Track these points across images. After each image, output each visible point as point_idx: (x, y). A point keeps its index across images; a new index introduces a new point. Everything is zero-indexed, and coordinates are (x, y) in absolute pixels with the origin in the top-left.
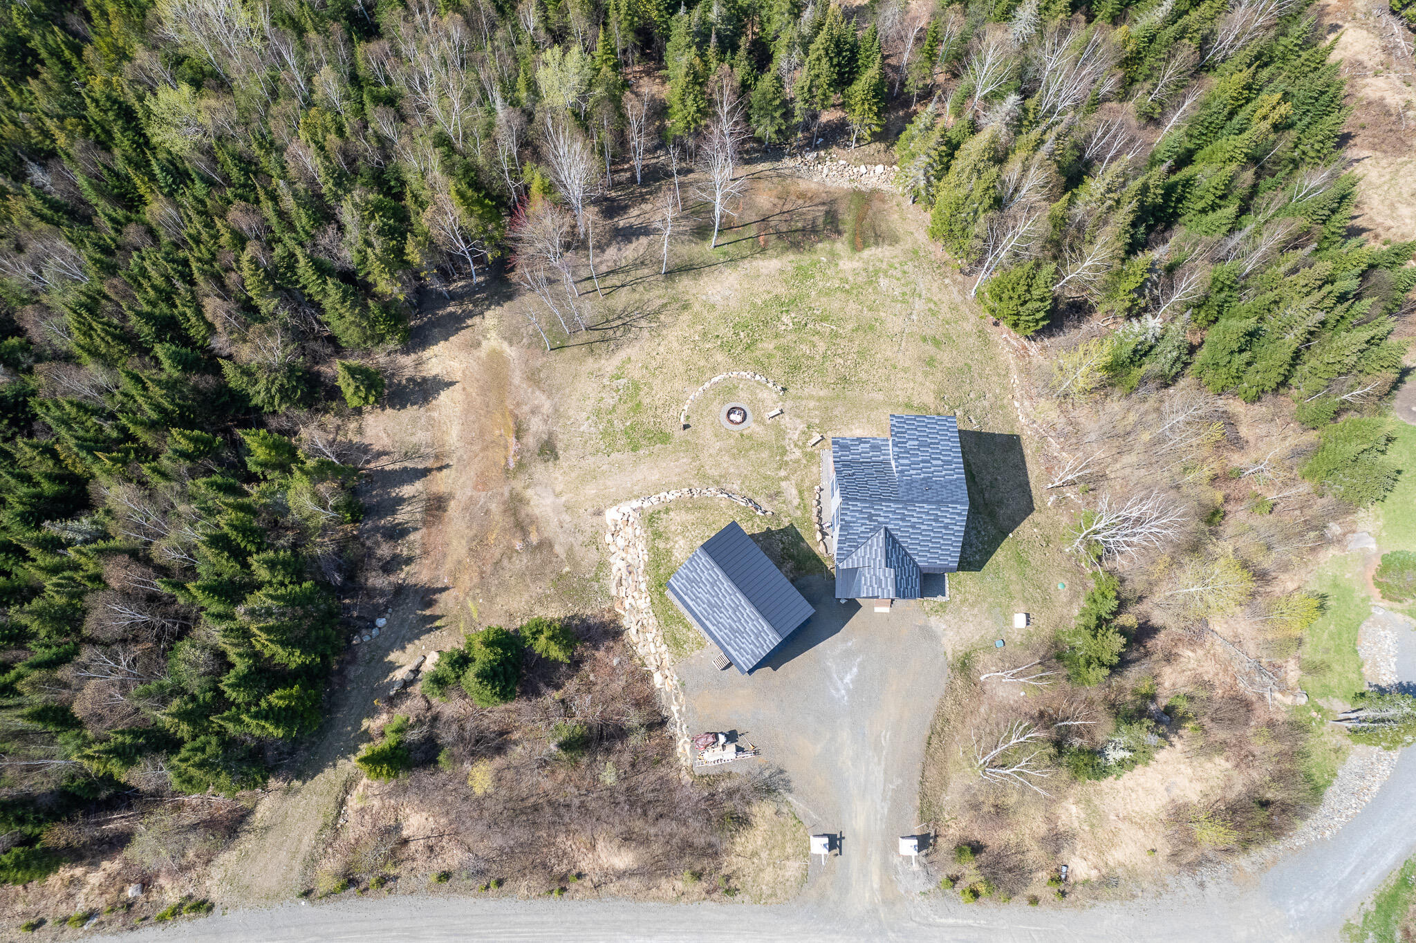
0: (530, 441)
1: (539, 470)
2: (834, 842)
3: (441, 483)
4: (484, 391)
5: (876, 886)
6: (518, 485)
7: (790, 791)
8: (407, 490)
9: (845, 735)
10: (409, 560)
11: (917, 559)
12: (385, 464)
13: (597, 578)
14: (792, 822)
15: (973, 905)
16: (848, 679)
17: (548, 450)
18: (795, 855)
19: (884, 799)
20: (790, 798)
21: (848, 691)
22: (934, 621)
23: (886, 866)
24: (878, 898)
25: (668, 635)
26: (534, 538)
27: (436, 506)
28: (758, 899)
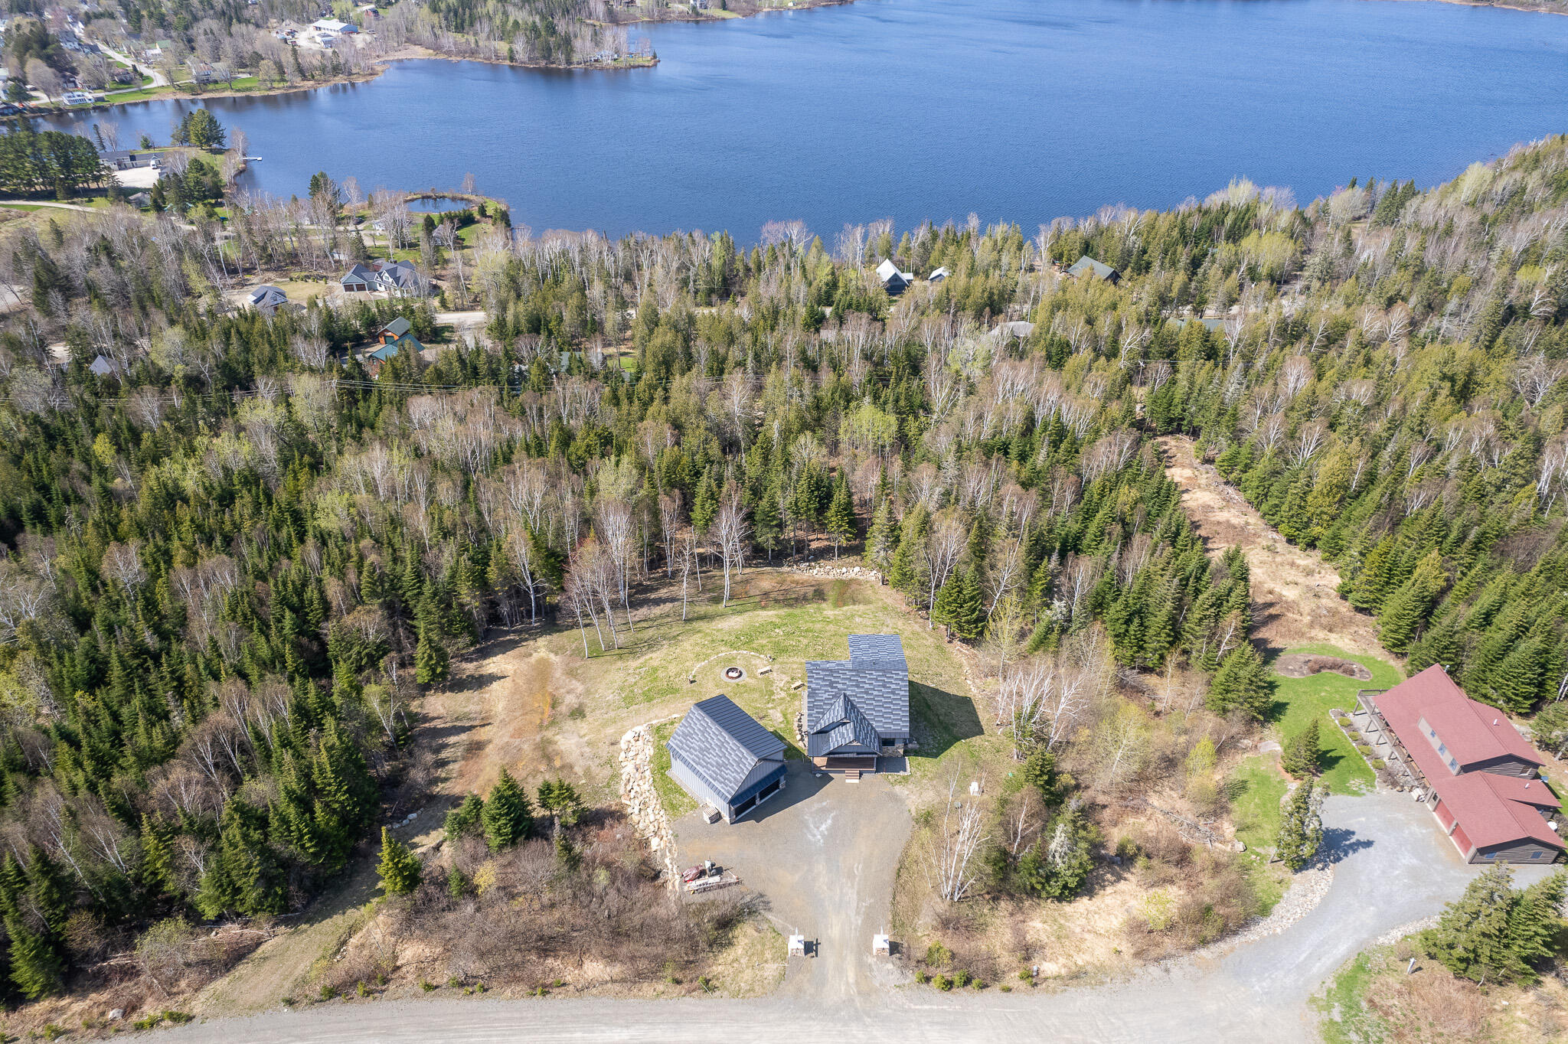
0: (563, 709)
1: (569, 725)
2: (810, 948)
3: (482, 734)
4: (529, 682)
5: (851, 980)
6: (549, 734)
7: (770, 910)
8: (452, 740)
9: (821, 867)
10: (446, 780)
11: (875, 724)
12: (439, 724)
13: (608, 785)
14: (770, 935)
15: (947, 995)
16: (823, 827)
17: (578, 713)
18: (774, 960)
19: (858, 913)
20: (770, 916)
21: (823, 836)
22: (898, 789)
23: (861, 965)
24: (853, 990)
25: (666, 802)
26: (558, 763)
27: (476, 748)
28: (736, 994)
